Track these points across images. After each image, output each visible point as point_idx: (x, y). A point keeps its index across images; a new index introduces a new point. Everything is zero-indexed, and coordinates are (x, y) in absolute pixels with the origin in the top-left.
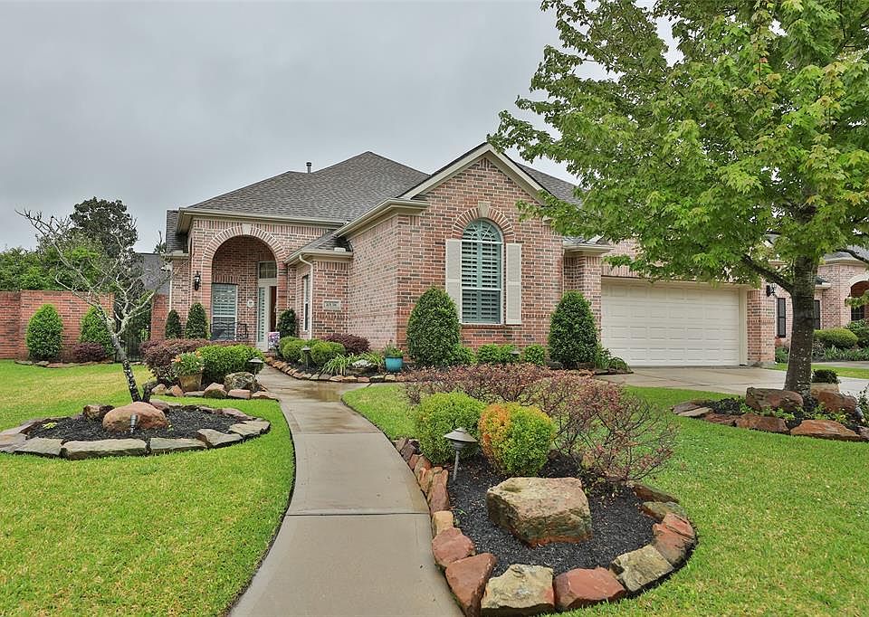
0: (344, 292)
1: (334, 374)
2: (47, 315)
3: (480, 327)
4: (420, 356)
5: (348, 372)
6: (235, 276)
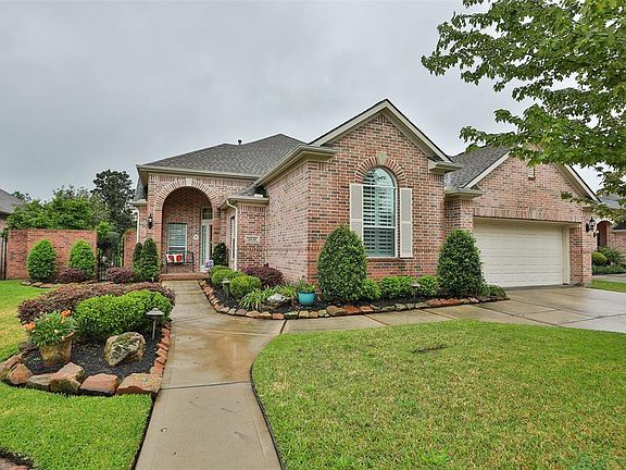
0: (262, 230)
1: (250, 309)
2: (44, 247)
3: (379, 260)
4: (331, 290)
5: (263, 306)
6: (185, 218)
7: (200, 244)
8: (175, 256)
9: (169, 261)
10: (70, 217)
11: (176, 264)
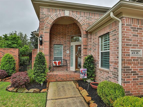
6: (62, 41)
7: (70, 56)
8: (57, 62)
9: (54, 65)
10: (10, 43)
11: (58, 66)
